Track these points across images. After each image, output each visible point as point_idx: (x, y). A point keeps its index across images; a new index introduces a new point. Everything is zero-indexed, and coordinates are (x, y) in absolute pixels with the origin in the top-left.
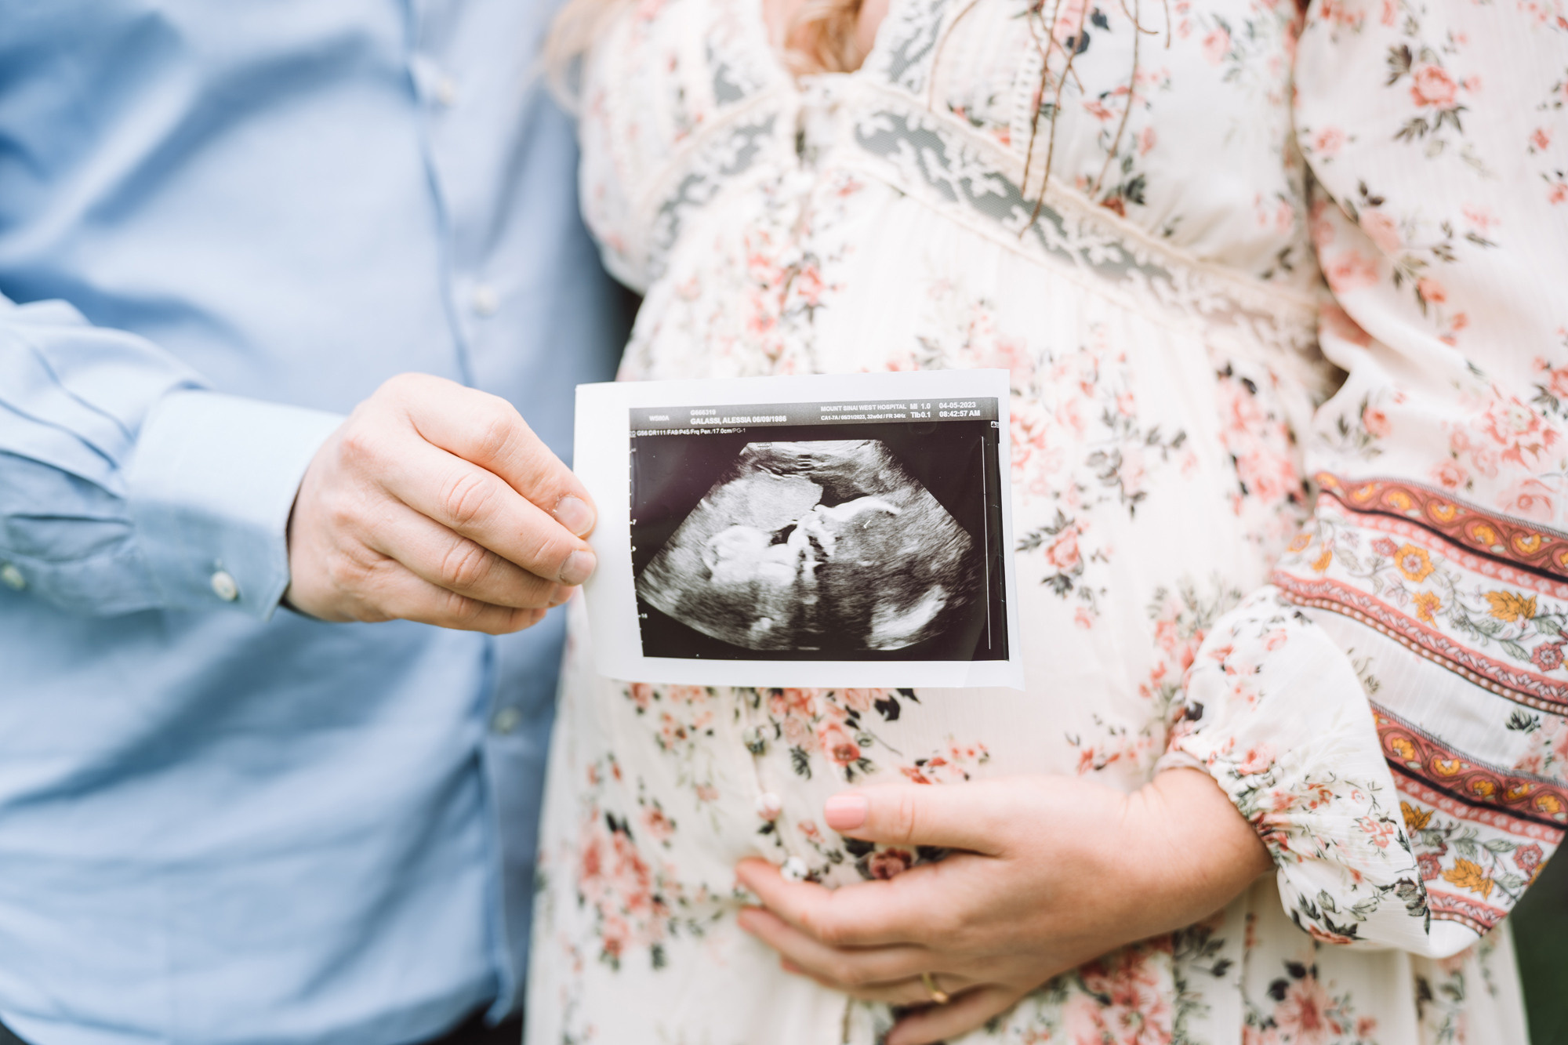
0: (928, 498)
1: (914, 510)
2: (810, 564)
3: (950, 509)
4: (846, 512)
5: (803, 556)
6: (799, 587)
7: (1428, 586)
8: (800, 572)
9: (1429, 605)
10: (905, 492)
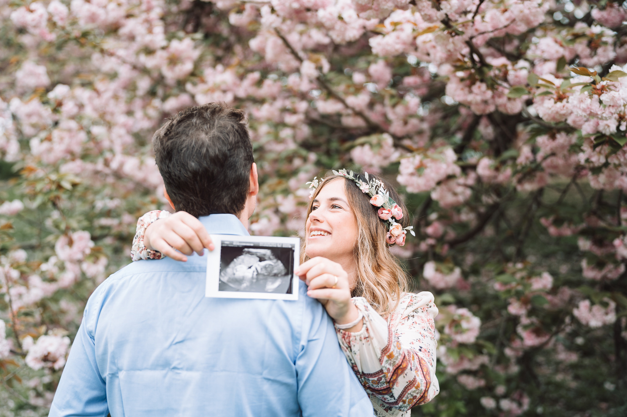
0: (279, 262)
1: (276, 264)
2: (255, 273)
3: (284, 264)
4: (263, 263)
5: (254, 272)
6: (253, 278)
7: (407, 403)
8: (253, 274)
9: (404, 402)
10: (275, 260)
